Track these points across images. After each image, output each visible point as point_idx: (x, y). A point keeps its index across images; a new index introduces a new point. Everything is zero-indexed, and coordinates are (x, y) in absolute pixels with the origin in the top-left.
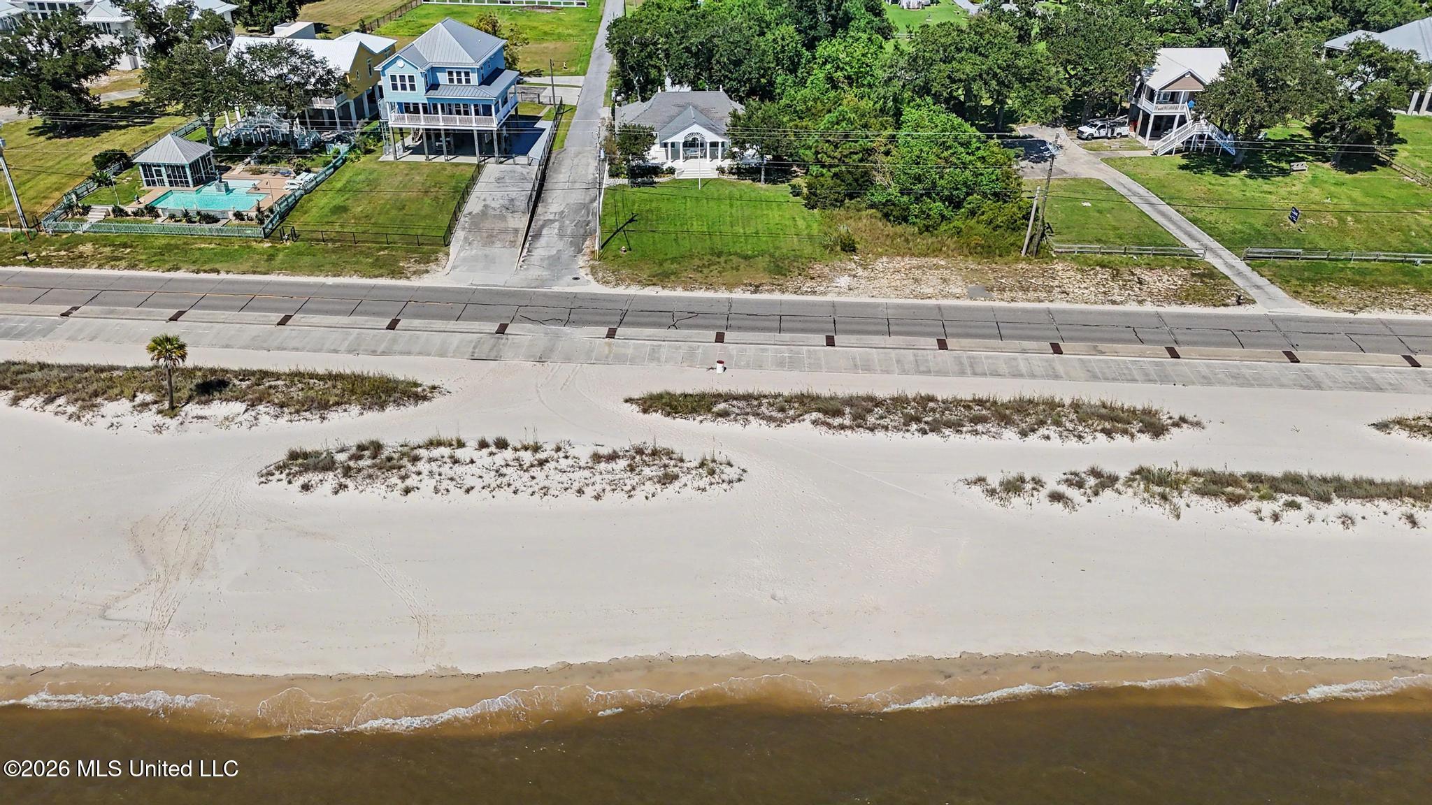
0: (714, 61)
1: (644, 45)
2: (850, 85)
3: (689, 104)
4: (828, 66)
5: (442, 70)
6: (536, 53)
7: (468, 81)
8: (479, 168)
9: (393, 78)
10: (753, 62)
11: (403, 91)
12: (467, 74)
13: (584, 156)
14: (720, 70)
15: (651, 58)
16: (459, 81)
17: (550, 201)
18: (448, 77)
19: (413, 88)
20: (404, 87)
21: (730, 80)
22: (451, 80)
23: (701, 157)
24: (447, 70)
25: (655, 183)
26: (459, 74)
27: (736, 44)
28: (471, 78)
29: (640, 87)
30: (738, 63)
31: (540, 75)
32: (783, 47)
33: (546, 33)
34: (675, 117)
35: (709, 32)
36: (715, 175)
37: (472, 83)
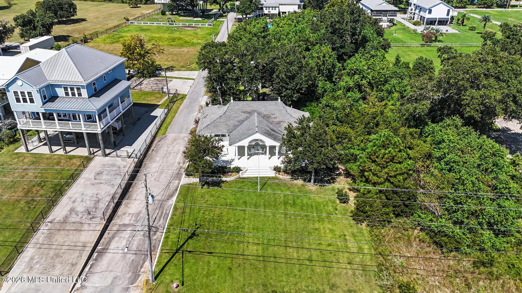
0: (274, 76)
1: (223, 64)
2: (372, 89)
3: (255, 111)
4: (356, 77)
5: (60, 86)
6: (176, 55)
7: (80, 94)
8: (88, 160)
9: (15, 93)
10: (303, 75)
11: (25, 104)
12: (78, 89)
13: (178, 143)
14: (279, 83)
15: (229, 72)
16: (73, 94)
17: (134, 198)
18: (64, 91)
19: (32, 101)
20: (25, 100)
21: (287, 89)
22: (67, 94)
23: (262, 154)
24: (63, 86)
25: (223, 182)
26: (72, 89)
27: (291, 63)
28: (82, 92)
29: (221, 93)
30: (292, 78)
31: (172, 70)
32: (324, 61)
33: (186, 42)
34: (243, 121)
35: (271, 55)
36: (272, 174)
37: (83, 97)
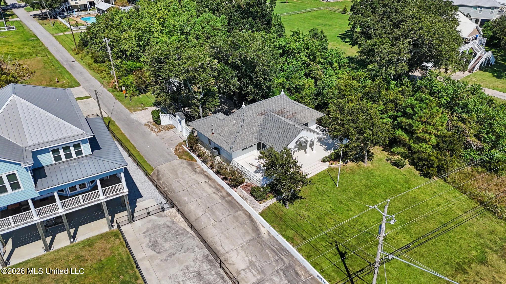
3: (268, 111)
5: (45, 151)
7: (79, 153)
12: (77, 146)
16: (69, 156)
18: (52, 157)
22: (58, 158)
24: (50, 150)
26: (66, 148)
28: (82, 149)
34: (264, 124)
36: (326, 166)
37: (84, 155)
